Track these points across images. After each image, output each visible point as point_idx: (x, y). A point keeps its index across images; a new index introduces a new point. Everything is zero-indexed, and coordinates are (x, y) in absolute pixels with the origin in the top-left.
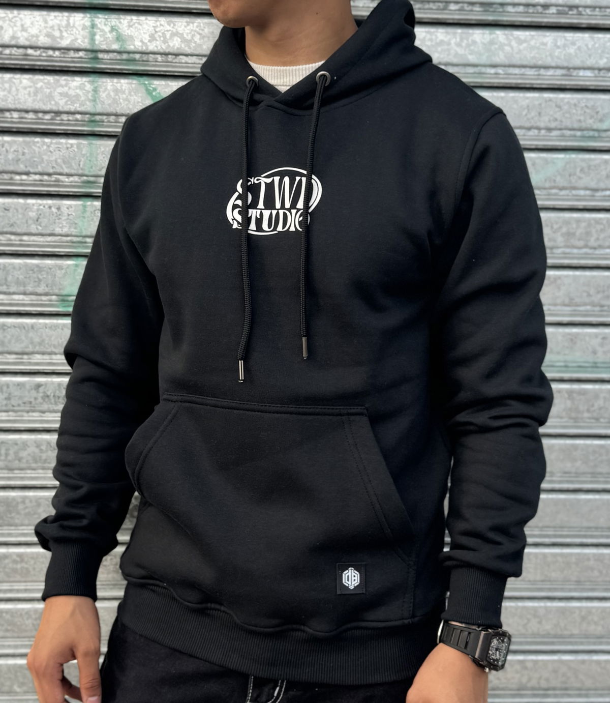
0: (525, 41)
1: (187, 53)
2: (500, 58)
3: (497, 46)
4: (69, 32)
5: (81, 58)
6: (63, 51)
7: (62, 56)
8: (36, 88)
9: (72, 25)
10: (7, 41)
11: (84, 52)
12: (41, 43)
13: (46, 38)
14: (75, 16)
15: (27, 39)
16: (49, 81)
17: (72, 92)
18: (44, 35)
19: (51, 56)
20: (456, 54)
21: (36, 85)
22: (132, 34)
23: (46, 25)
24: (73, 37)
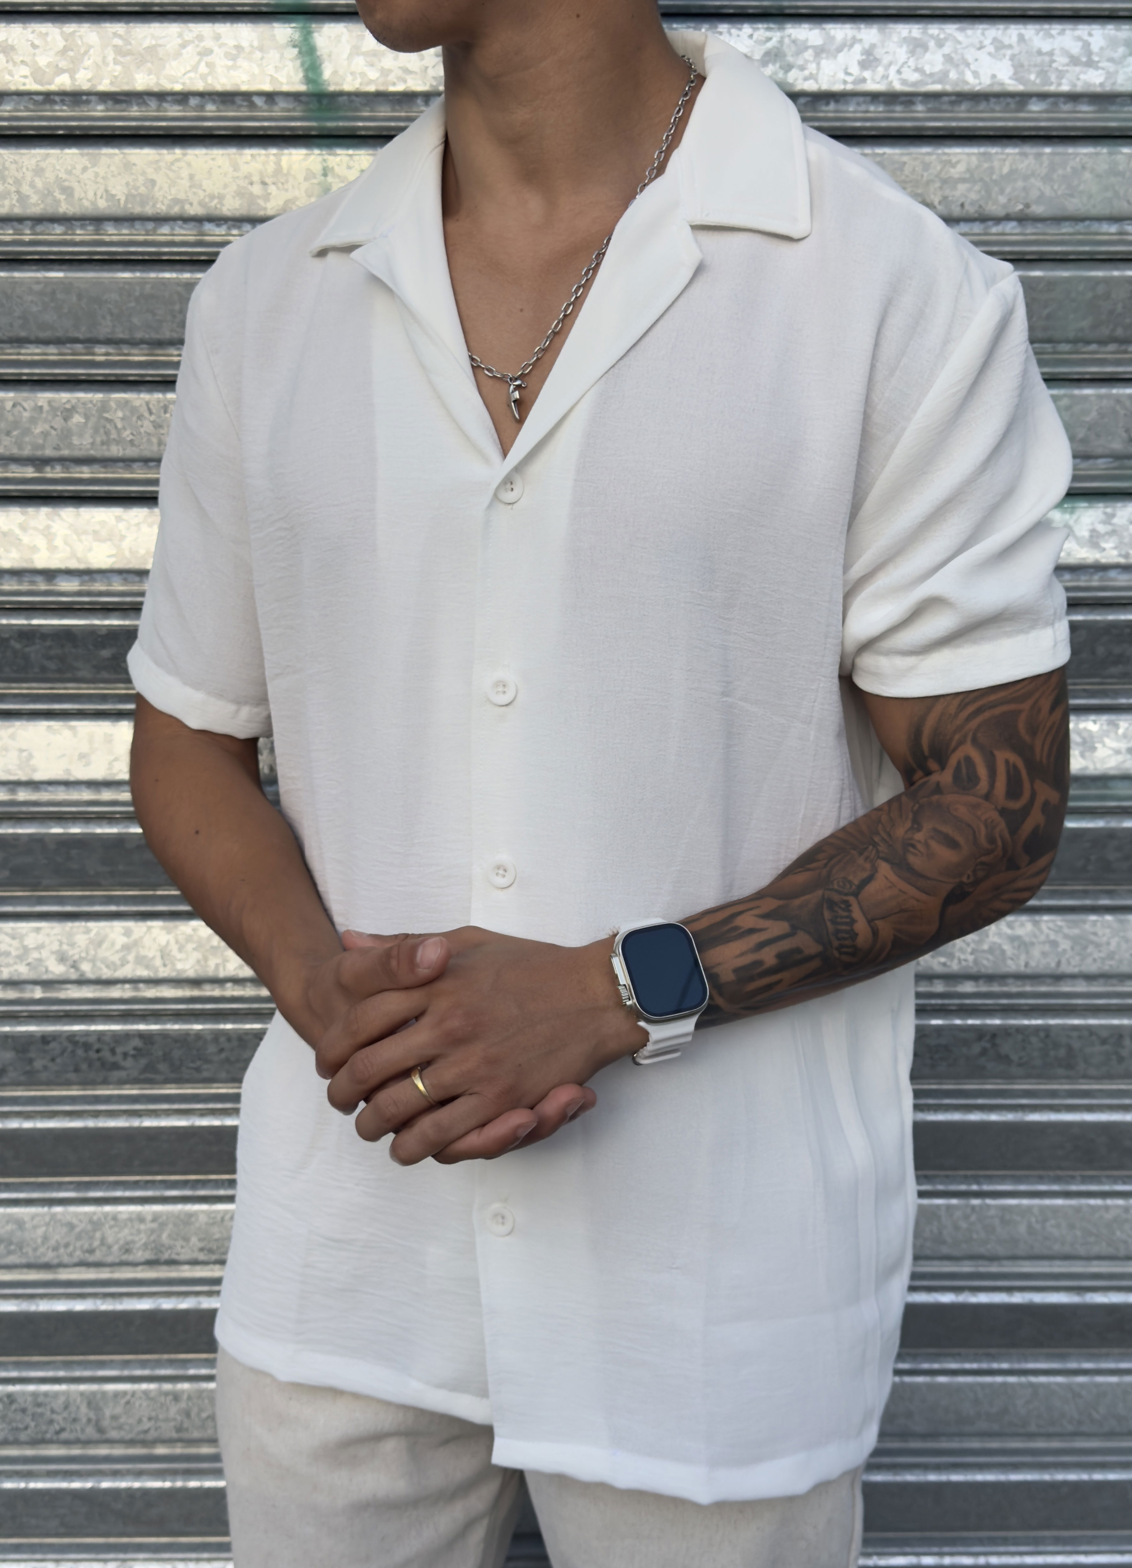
4: (280, 185)
9: (285, 171)
12: (229, 210)
14: (290, 154)
18: (233, 194)
23: (236, 174)
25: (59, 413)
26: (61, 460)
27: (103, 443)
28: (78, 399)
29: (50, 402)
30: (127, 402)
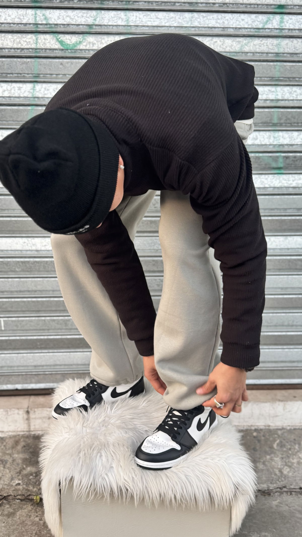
0: (206, 17)
1: (72, 24)
2: (196, 24)
3: (194, 19)
5: (31, 27)
6: (24, 24)
7: (24, 26)
8: (14, 39)
10: (3, 21)
11: (32, 25)
12: (16, 22)
13: (18, 20)
14: (28, 11)
15: (10, 20)
16: (19, 36)
17: (28, 40)
19: (20, 27)
20: (179, 22)
22: (51, 17)
24: (28, 19)
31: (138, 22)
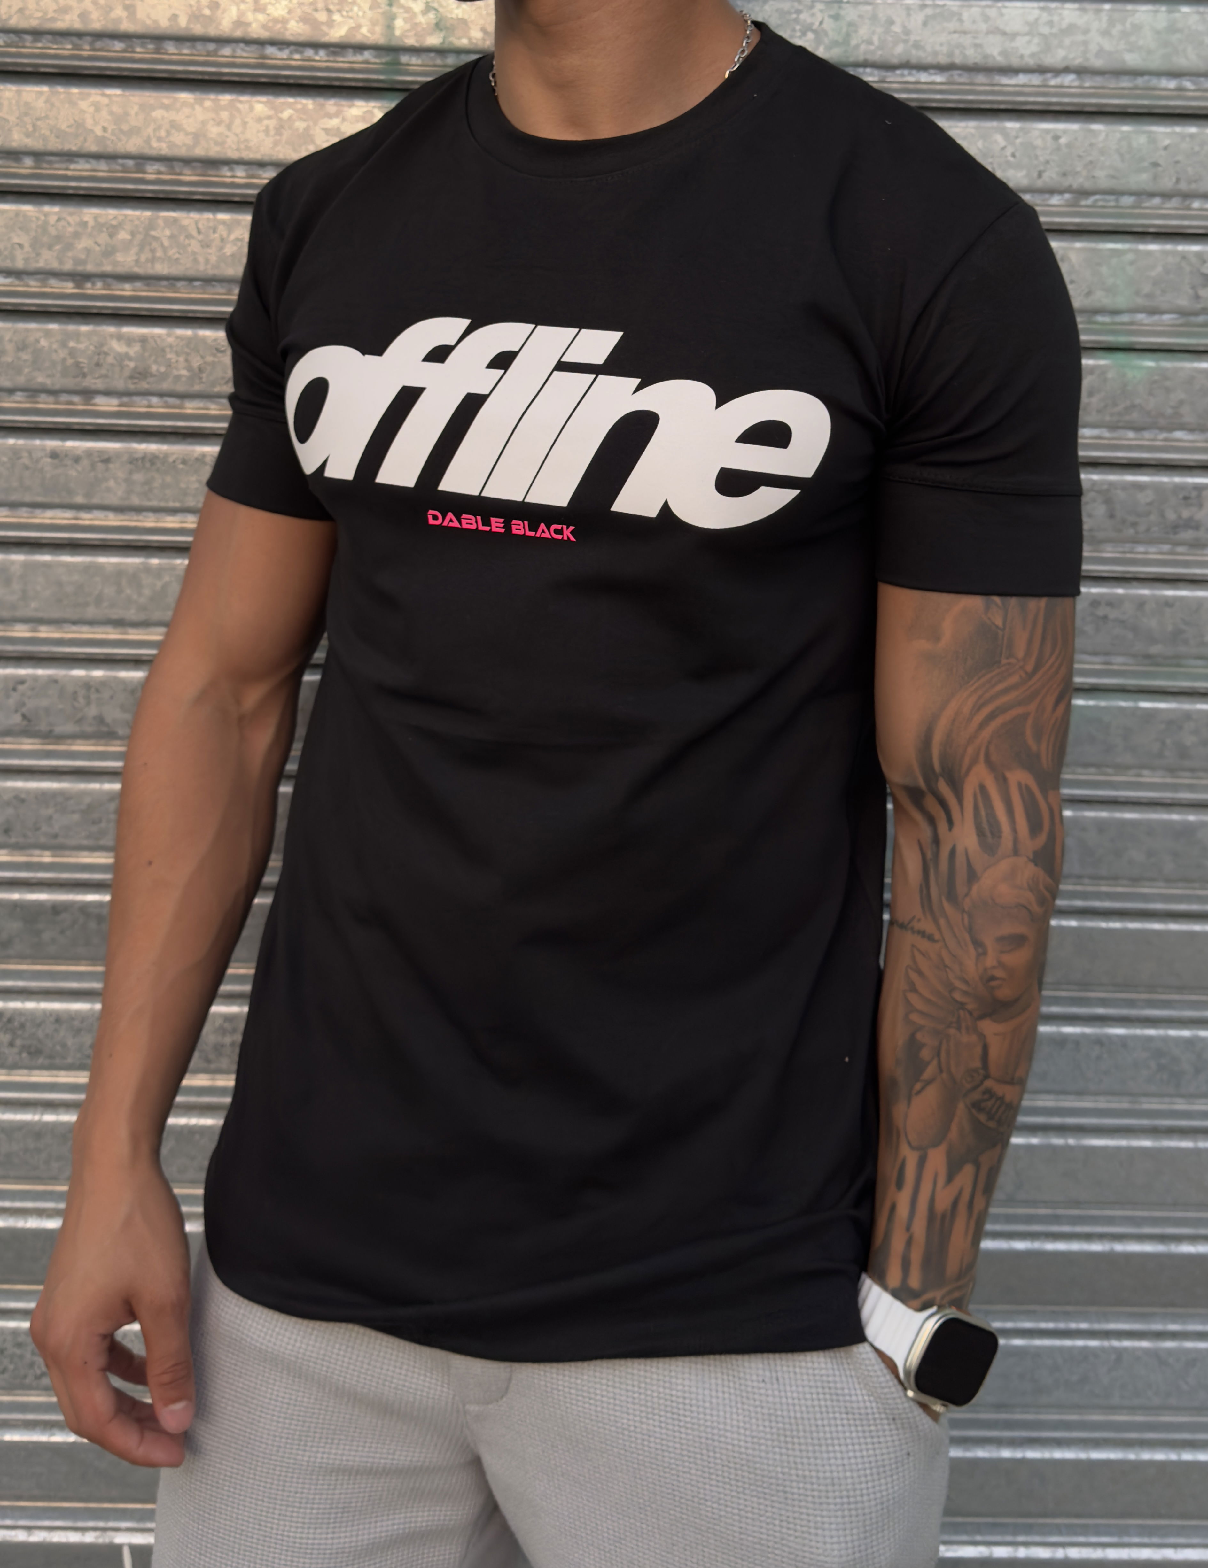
2: (1189, 59)
4: (344, 13)
5: (367, 62)
6: (332, 49)
7: (331, 59)
8: (281, 119)
10: (227, 30)
11: (372, 51)
12: (292, 34)
13: (301, 24)
15: (264, 27)
16: (305, 105)
18: (297, 19)
19: (310, 60)
20: (1100, 52)
21: (280, 115)
22: (466, 17)
24: (351, 23)
25: (105, 229)
26: (103, 276)
27: (147, 260)
28: (126, 216)
29: (96, 218)
30: (176, 220)
31: (899, 49)
